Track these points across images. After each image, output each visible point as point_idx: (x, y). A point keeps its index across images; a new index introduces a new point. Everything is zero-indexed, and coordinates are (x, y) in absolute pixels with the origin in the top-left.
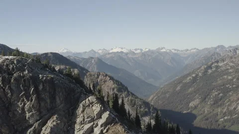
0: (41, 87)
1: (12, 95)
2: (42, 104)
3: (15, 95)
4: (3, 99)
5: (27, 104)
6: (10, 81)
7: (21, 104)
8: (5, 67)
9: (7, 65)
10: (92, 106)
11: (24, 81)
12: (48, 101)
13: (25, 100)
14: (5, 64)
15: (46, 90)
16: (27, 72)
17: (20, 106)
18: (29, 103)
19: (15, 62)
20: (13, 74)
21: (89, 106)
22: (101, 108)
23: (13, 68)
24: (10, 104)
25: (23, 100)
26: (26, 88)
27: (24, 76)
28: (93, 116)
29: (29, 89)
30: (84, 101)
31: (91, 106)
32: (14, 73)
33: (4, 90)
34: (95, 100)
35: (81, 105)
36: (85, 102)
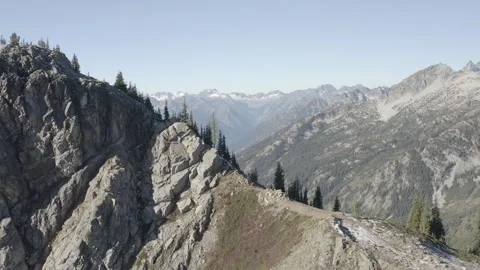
0: (84, 102)
1: (27, 116)
2: (88, 135)
3: (33, 117)
4: (8, 126)
5: (58, 134)
6: (23, 87)
7: (45, 135)
8: (10, 60)
9: (15, 57)
10: (182, 139)
11: (53, 87)
12: (98, 129)
13: (55, 127)
14: (10, 54)
15: (94, 106)
16: (54, 71)
17: (44, 139)
18: (62, 132)
19: (30, 52)
20: (28, 75)
21: (175, 139)
22: (200, 142)
23: (28, 62)
24: (22, 136)
25: (49, 128)
26: (55, 102)
27: (50, 79)
28: (186, 156)
29: (61, 104)
30: (165, 131)
31: (179, 139)
32: (31, 72)
33: (11, 106)
34: (187, 128)
35: (160, 138)
36: (168, 132)
